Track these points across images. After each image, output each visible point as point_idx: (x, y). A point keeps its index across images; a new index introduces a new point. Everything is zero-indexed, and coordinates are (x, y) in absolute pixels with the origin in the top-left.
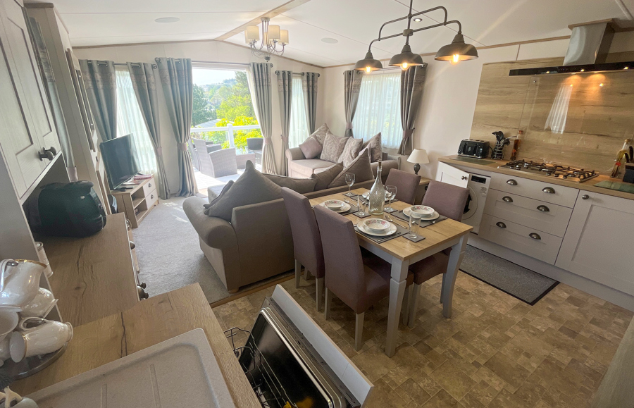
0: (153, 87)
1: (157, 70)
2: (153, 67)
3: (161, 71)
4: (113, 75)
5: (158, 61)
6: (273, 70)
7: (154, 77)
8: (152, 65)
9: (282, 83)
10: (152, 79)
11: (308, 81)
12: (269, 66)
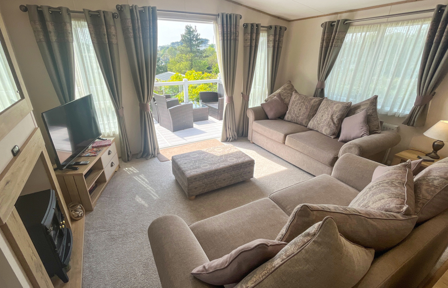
0: (114, 41)
1: (118, 20)
2: (114, 16)
3: (123, 21)
4: (68, 25)
5: (120, 8)
6: (241, 22)
7: (115, 28)
8: (113, 14)
9: (249, 37)
10: (113, 30)
11: (275, 35)
12: (238, 18)
